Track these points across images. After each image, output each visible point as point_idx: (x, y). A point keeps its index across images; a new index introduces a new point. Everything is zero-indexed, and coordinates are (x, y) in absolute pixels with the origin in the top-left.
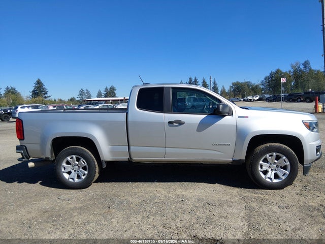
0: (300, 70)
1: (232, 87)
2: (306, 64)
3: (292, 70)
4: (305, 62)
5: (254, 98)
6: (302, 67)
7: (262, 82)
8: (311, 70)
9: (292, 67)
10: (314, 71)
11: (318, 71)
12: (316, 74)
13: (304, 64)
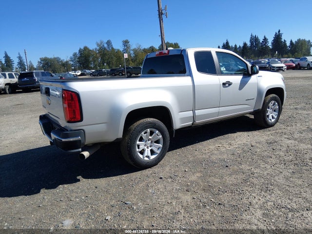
0: (105, 48)
1: (41, 62)
2: (109, 43)
3: (98, 48)
4: (108, 41)
5: (76, 73)
6: (106, 45)
7: (71, 58)
8: (113, 48)
9: (98, 45)
10: (115, 50)
11: (118, 50)
12: (116, 52)
13: (106, 43)
